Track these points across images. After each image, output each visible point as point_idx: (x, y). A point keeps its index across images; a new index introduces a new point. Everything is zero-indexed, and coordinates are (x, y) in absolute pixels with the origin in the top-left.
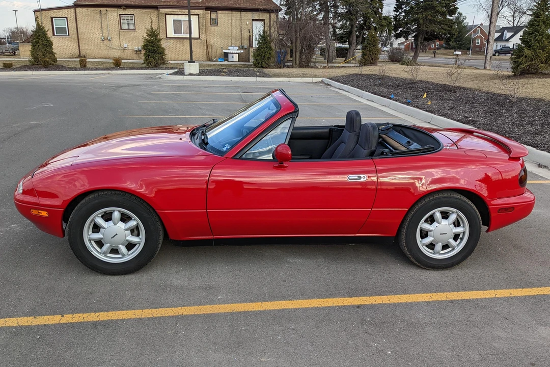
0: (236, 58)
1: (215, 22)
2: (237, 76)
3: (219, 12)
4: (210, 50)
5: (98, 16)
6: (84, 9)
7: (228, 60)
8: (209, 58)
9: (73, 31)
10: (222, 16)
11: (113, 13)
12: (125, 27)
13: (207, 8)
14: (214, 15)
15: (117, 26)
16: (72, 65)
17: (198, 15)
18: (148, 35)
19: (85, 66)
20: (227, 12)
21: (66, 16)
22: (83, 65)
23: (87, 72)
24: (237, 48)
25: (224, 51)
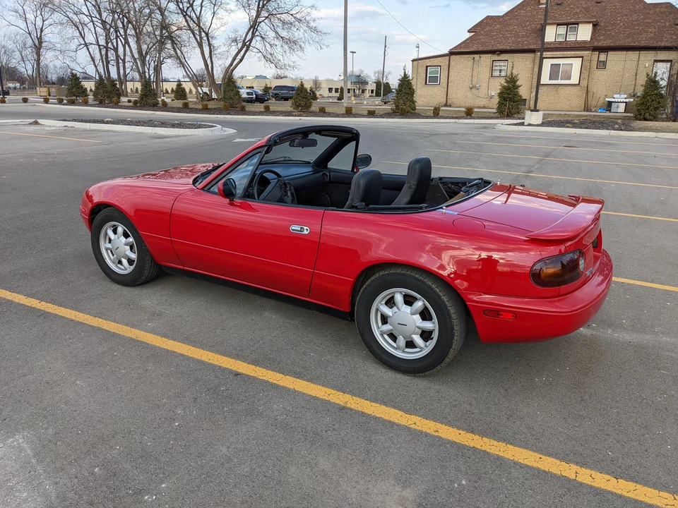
0: (622, 108)
1: (602, 65)
2: (586, 128)
3: (610, 53)
4: (590, 98)
5: (470, 63)
6: (458, 57)
7: (610, 111)
8: (587, 108)
9: (444, 80)
10: (614, 58)
11: (487, 59)
12: (496, 74)
13: (595, 49)
14: (603, 57)
15: (488, 74)
16: (428, 114)
17: (582, 57)
18: (507, 82)
19: (438, 114)
20: (620, 53)
21: (440, 64)
22: (436, 113)
23: (435, 120)
24: (626, 96)
25: (607, 99)
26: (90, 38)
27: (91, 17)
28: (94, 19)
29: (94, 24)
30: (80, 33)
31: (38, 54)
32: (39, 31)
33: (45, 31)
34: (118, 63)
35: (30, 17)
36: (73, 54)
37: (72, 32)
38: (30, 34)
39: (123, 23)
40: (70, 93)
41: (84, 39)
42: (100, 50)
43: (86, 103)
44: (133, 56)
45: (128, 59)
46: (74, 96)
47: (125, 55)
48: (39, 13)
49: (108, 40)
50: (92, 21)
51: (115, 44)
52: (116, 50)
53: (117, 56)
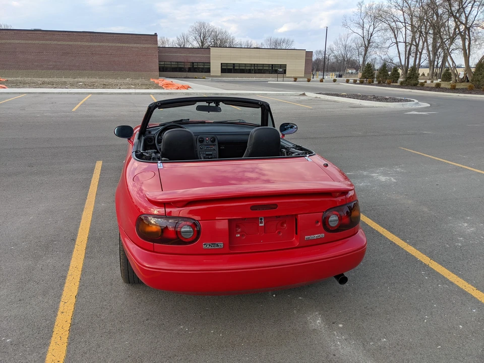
26: (401, 38)
27: (405, 23)
28: (407, 25)
29: (406, 28)
30: (395, 35)
31: (366, 51)
32: (370, 35)
33: (374, 35)
34: (416, 54)
35: (366, 26)
36: (386, 50)
37: (390, 34)
38: (363, 38)
39: (426, 26)
40: (364, 76)
41: (396, 39)
42: (406, 46)
43: (371, 83)
44: (428, 49)
45: (425, 51)
46: (365, 78)
47: (422, 49)
48: (372, 23)
49: (413, 38)
50: (405, 26)
51: (417, 41)
52: (417, 46)
53: (417, 50)
